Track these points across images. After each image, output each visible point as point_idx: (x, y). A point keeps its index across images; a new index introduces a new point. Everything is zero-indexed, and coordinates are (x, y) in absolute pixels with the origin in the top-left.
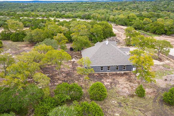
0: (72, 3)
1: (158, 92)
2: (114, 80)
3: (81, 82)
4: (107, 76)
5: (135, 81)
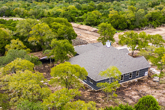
2: (137, 91)
3: (103, 103)
4: (125, 88)
5: (160, 87)
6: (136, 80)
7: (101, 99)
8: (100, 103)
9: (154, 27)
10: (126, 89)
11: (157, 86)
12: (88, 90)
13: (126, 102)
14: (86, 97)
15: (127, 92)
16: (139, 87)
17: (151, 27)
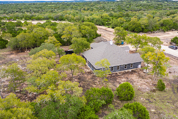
0: (35, 3)
1: (171, 84)
2: (127, 78)
3: (98, 85)
4: (119, 75)
5: (146, 77)
6: (130, 70)
7: (97, 81)
8: (95, 85)
9: (164, 31)
10: (119, 77)
11: (144, 76)
12: (91, 75)
13: (115, 86)
14: (88, 79)
15: (119, 78)
16: (130, 75)
17: (162, 31)
